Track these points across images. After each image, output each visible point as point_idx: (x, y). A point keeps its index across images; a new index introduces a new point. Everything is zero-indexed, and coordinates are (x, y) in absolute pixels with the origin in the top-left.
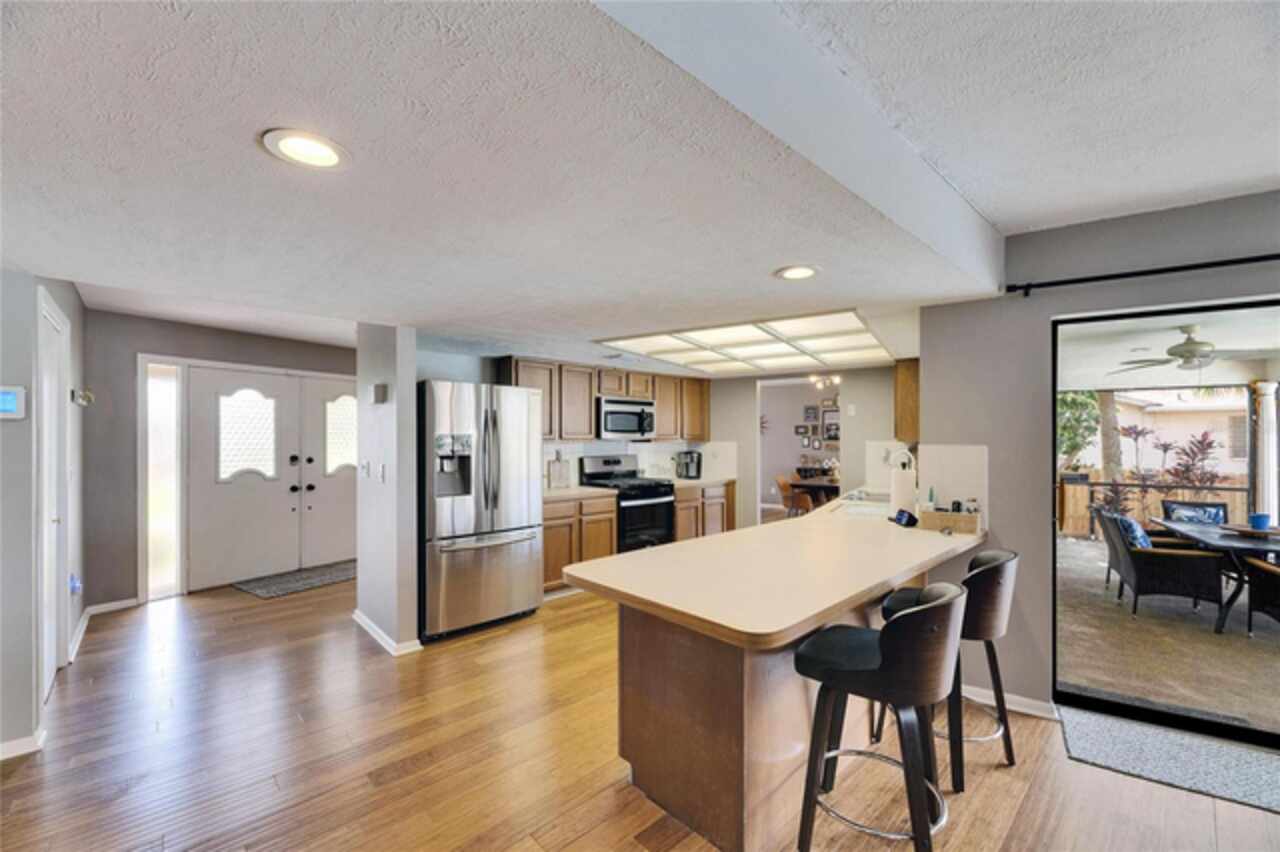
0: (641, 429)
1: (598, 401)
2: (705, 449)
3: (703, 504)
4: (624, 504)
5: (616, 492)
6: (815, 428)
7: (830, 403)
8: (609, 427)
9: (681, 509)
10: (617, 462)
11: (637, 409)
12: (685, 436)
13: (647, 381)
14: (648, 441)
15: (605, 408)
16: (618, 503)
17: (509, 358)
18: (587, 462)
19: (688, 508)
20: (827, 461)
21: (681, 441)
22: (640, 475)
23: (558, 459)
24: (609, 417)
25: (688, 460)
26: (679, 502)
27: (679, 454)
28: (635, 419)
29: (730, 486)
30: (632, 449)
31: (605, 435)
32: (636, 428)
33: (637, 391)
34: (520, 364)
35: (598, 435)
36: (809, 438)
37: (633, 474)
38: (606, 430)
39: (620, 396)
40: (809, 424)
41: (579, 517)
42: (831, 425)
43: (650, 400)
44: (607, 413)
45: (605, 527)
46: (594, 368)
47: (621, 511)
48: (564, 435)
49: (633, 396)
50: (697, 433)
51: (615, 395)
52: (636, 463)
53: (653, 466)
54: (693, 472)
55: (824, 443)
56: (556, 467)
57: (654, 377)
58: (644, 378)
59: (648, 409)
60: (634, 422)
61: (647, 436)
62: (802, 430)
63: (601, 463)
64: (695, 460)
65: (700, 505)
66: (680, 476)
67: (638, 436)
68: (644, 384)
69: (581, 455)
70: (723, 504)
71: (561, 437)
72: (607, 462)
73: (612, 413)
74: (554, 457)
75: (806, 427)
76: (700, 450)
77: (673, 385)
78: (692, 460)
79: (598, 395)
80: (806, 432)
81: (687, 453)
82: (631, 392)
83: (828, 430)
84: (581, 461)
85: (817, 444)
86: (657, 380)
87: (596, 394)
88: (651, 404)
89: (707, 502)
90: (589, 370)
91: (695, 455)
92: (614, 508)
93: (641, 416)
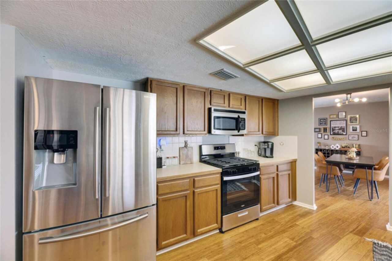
0: (238, 128)
1: (210, 109)
2: (275, 140)
3: (277, 175)
4: (226, 178)
5: (220, 170)
6: (325, 130)
7: (335, 116)
8: (216, 127)
9: (264, 179)
10: (223, 148)
11: (235, 115)
12: (264, 133)
13: (241, 99)
14: (243, 135)
15: (214, 114)
16: (222, 179)
17: (147, 79)
18: (204, 147)
19: (268, 178)
20: (333, 146)
21: (262, 135)
22: (237, 155)
23: (186, 146)
24: (216, 120)
25: (266, 147)
26: (262, 175)
27: (260, 143)
28: (233, 122)
29: (293, 163)
30: (232, 140)
31: (213, 131)
32: (235, 128)
33: (235, 105)
34: (154, 83)
35: (210, 132)
36: (322, 134)
37: (232, 155)
38: (214, 129)
39: (224, 107)
40: (322, 127)
41: (192, 189)
42: (335, 127)
43: (244, 111)
44: (215, 117)
45: (212, 196)
46: (207, 89)
47: (224, 184)
48: (186, 132)
49: (232, 108)
50: (271, 130)
51: (221, 106)
52: (235, 148)
53: (244, 149)
54: (268, 154)
55: (331, 137)
56: (185, 151)
57: (245, 96)
58: (240, 96)
59: (242, 116)
60: (233, 124)
61: (242, 132)
62: (317, 130)
63: (213, 148)
64: (270, 147)
65: (275, 175)
66: (260, 155)
67: (236, 132)
68: (240, 100)
69: (200, 144)
70: (289, 174)
71: (184, 133)
72: (216, 148)
73: (218, 117)
74: (183, 145)
75: (320, 129)
76: (273, 142)
77: (257, 102)
78: (268, 147)
79: (210, 106)
80: (320, 131)
81: (265, 142)
82: (231, 106)
83: (333, 130)
84: (200, 147)
85: (326, 137)
86: (247, 98)
87: (208, 106)
88: (244, 113)
89: (280, 174)
90: (204, 91)
91: (270, 144)
92: (219, 181)
93: (237, 120)
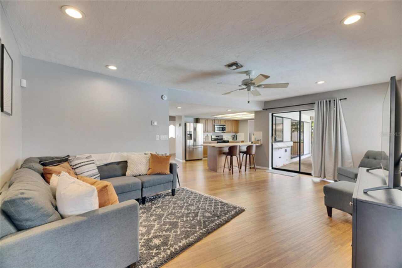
1: (214, 125)
2: (238, 135)
10: (219, 137)
11: (222, 126)
13: (224, 121)
14: (225, 133)
17: (198, 118)
18: (212, 137)
21: (232, 133)
22: (224, 139)
25: (234, 137)
27: (232, 135)
30: (222, 134)
31: (216, 131)
33: (222, 123)
34: (200, 119)
35: (214, 131)
37: (222, 139)
39: (219, 124)
44: (216, 127)
48: (208, 132)
50: (236, 131)
52: (223, 137)
53: (226, 137)
54: (235, 139)
56: (207, 137)
60: (221, 129)
61: (224, 131)
63: (215, 137)
67: (222, 132)
69: (211, 135)
72: (217, 137)
74: (206, 135)
77: (230, 122)
81: (234, 135)
86: (226, 121)
87: (214, 124)
88: (225, 125)
90: (213, 120)
91: (236, 136)
93: (223, 128)
